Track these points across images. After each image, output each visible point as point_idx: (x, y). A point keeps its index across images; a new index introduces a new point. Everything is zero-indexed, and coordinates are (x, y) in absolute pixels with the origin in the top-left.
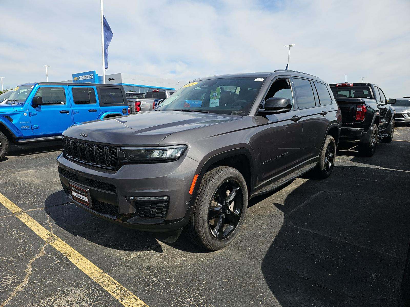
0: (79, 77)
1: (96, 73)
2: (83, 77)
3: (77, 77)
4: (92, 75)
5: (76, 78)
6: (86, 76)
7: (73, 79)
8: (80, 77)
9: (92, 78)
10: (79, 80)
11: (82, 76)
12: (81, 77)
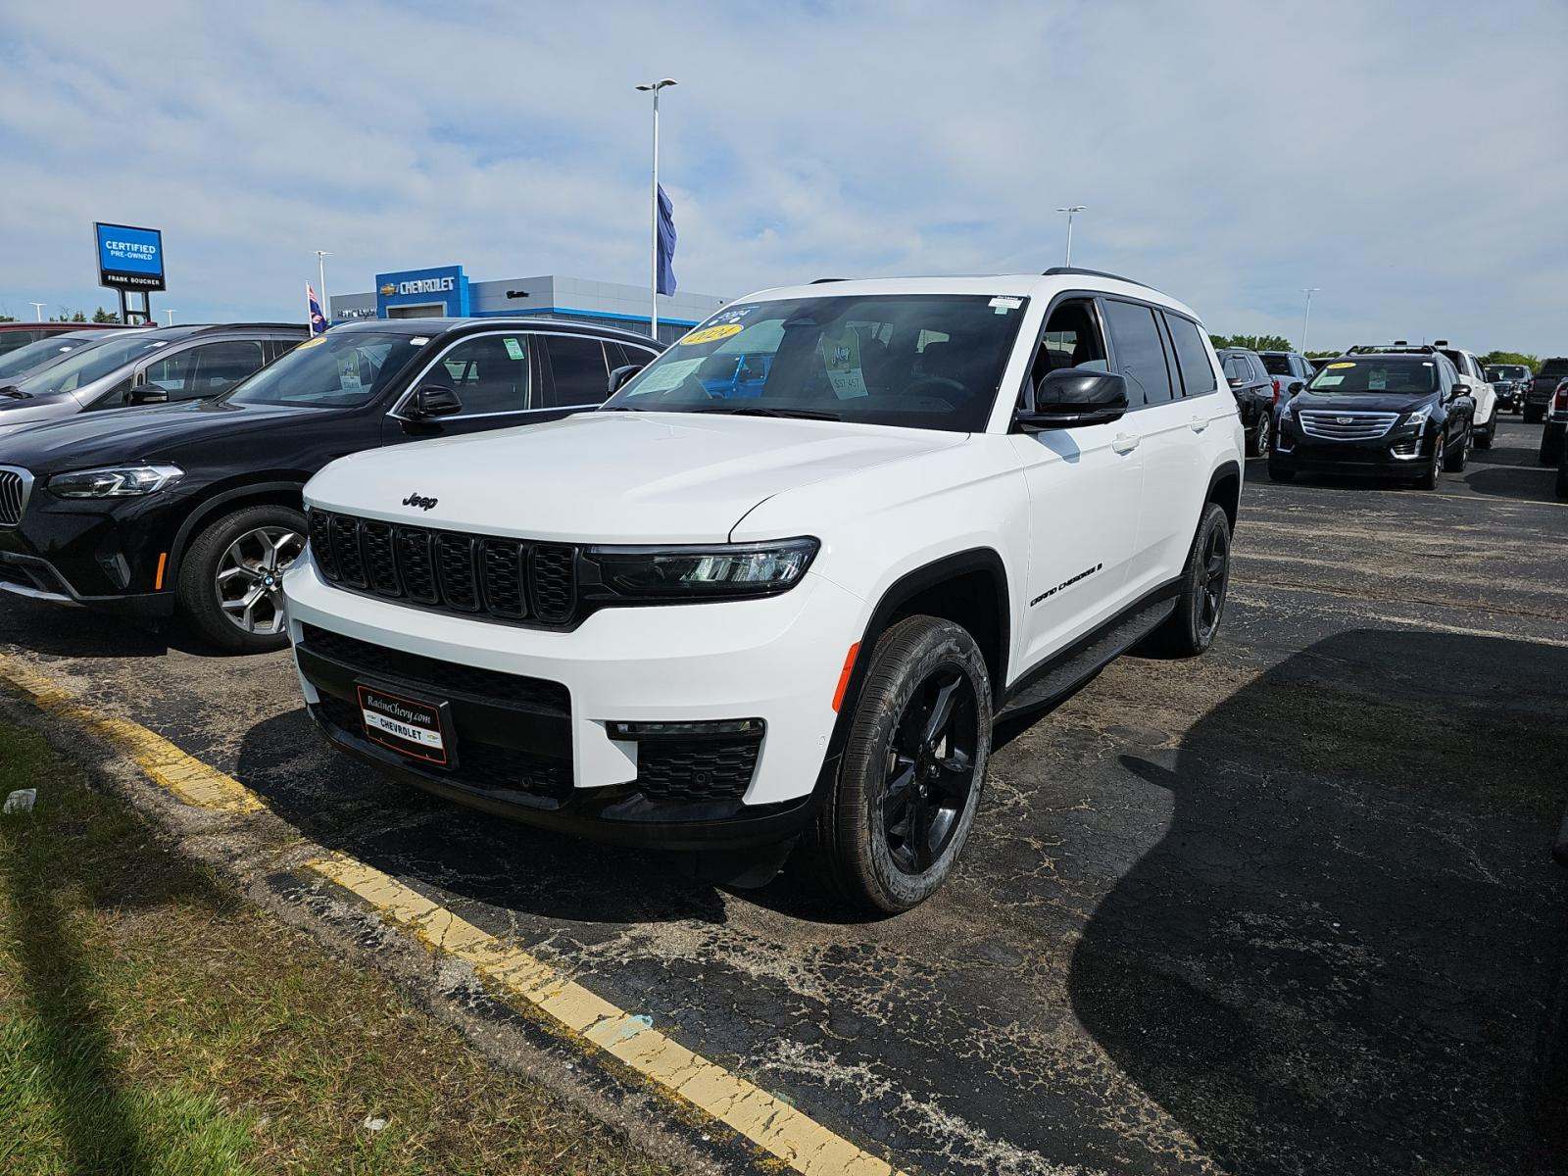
0: (402, 283)
1: (464, 275)
2: (415, 284)
3: (392, 285)
4: (450, 279)
5: (390, 288)
6: (429, 281)
7: (378, 289)
8: (404, 286)
9: (451, 288)
10: (402, 292)
11: (412, 283)
12: (407, 284)
